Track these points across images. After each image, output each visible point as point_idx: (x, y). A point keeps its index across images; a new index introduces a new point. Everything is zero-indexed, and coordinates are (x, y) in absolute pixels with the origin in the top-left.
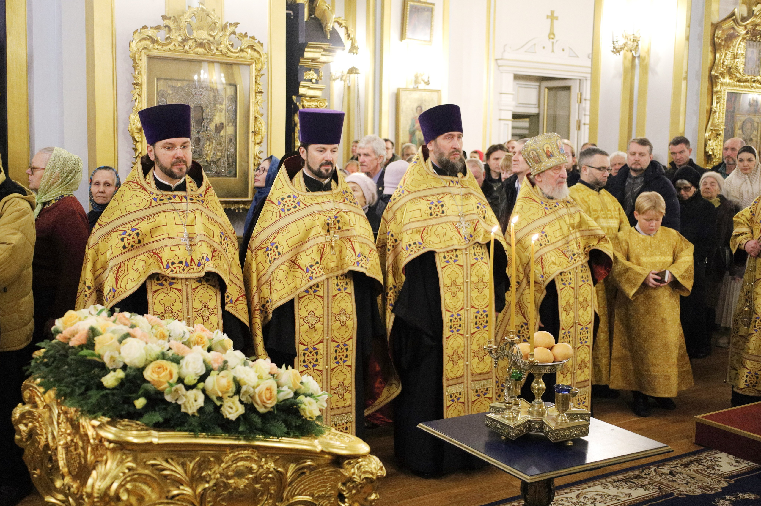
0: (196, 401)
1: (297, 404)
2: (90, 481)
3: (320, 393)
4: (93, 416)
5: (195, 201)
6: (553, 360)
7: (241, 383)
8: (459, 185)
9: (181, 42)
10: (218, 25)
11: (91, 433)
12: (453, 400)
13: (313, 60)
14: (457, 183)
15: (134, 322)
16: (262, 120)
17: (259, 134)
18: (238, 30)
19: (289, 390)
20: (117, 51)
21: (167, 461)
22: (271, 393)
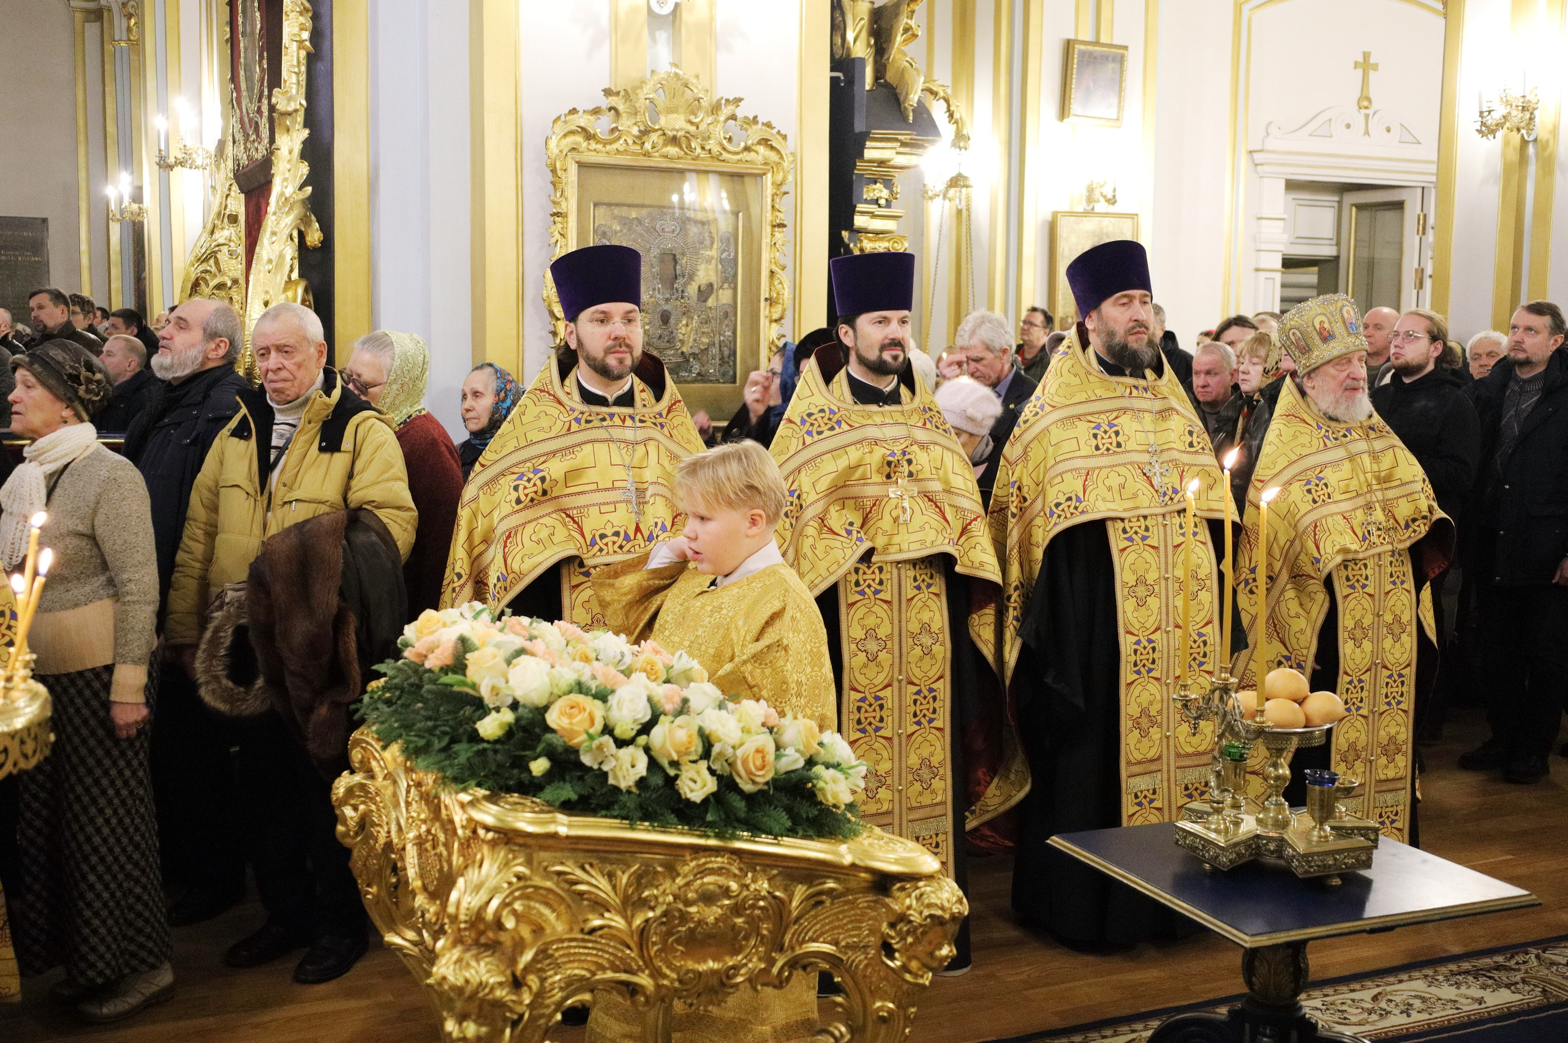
0: (633, 766)
1: (810, 780)
2: (454, 896)
3: (854, 763)
4: (462, 786)
5: (648, 424)
6: (1303, 723)
7: (713, 739)
8: (1149, 395)
9: (637, 137)
10: (704, 103)
11: (459, 818)
12: (1140, 804)
13: (882, 163)
14: (1146, 390)
15: (535, 633)
16: (785, 277)
17: (777, 303)
18: (740, 113)
19: (798, 755)
20: (525, 154)
21: (583, 868)
22: (763, 758)
